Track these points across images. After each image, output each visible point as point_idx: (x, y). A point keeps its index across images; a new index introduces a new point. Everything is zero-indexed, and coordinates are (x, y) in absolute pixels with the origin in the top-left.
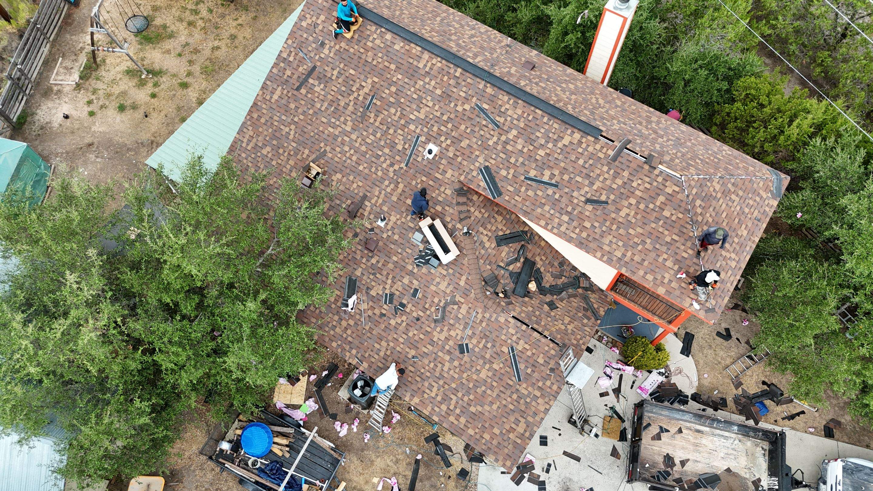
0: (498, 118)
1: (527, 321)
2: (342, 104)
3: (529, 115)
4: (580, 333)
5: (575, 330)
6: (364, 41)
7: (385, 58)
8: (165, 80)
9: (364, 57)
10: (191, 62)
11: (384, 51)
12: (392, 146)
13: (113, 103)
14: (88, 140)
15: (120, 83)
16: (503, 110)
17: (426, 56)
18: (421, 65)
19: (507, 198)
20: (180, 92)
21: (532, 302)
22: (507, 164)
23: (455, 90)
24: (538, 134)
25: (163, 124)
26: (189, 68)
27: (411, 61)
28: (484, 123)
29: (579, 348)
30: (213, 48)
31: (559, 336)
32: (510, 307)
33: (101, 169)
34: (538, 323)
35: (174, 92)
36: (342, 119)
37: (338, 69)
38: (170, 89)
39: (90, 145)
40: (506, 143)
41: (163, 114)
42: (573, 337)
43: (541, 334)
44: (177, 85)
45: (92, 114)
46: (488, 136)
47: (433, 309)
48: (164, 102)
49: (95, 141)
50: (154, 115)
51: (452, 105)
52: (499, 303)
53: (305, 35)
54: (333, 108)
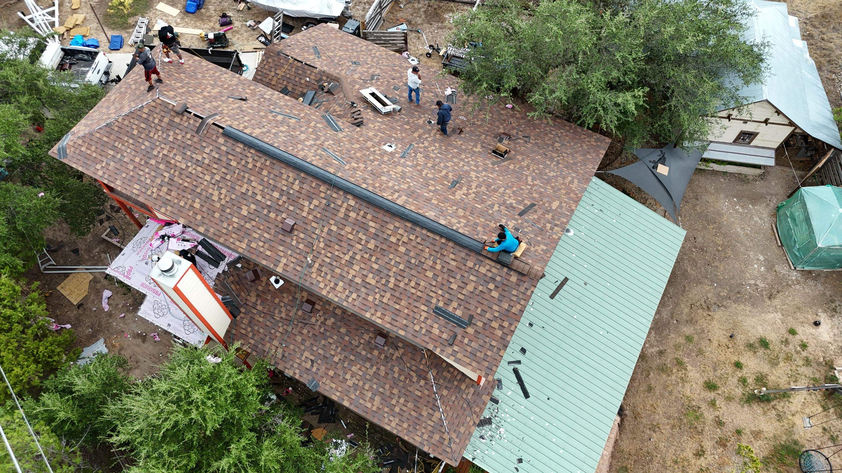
0: (323, 153)
1: (306, 67)
2: (483, 189)
3: (293, 150)
4: (265, 71)
5: (269, 73)
6: (469, 224)
7: (444, 209)
8: (736, 390)
9: (468, 213)
10: (720, 423)
11: (445, 213)
12: (427, 157)
13: (777, 349)
14: (776, 302)
15: (785, 378)
16: (318, 157)
17: (399, 202)
18: (404, 198)
19: (317, 113)
20: (711, 376)
21: (300, 89)
22: (317, 129)
23: (367, 177)
24: (285, 139)
25: (708, 331)
26: (717, 413)
27: (414, 202)
28: (337, 153)
29: (267, 56)
30: (704, 452)
31: (282, 61)
32: (318, 76)
33: (742, 272)
34: (297, 68)
35: (718, 373)
36: (481, 180)
37: (494, 210)
38: (723, 378)
39: (770, 297)
40: (316, 140)
41: (715, 343)
42: (271, 65)
43: (295, 59)
44: (719, 384)
45: (793, 332)
46: (333, 146)
47: (381, 80)
48: (722, 358)
49: (769, 302)
50: (725, 341)
51: (369, 168)
52: (328, 77)
53: (539, 239)
54: (493, 187)
